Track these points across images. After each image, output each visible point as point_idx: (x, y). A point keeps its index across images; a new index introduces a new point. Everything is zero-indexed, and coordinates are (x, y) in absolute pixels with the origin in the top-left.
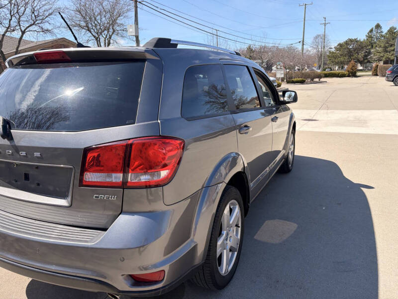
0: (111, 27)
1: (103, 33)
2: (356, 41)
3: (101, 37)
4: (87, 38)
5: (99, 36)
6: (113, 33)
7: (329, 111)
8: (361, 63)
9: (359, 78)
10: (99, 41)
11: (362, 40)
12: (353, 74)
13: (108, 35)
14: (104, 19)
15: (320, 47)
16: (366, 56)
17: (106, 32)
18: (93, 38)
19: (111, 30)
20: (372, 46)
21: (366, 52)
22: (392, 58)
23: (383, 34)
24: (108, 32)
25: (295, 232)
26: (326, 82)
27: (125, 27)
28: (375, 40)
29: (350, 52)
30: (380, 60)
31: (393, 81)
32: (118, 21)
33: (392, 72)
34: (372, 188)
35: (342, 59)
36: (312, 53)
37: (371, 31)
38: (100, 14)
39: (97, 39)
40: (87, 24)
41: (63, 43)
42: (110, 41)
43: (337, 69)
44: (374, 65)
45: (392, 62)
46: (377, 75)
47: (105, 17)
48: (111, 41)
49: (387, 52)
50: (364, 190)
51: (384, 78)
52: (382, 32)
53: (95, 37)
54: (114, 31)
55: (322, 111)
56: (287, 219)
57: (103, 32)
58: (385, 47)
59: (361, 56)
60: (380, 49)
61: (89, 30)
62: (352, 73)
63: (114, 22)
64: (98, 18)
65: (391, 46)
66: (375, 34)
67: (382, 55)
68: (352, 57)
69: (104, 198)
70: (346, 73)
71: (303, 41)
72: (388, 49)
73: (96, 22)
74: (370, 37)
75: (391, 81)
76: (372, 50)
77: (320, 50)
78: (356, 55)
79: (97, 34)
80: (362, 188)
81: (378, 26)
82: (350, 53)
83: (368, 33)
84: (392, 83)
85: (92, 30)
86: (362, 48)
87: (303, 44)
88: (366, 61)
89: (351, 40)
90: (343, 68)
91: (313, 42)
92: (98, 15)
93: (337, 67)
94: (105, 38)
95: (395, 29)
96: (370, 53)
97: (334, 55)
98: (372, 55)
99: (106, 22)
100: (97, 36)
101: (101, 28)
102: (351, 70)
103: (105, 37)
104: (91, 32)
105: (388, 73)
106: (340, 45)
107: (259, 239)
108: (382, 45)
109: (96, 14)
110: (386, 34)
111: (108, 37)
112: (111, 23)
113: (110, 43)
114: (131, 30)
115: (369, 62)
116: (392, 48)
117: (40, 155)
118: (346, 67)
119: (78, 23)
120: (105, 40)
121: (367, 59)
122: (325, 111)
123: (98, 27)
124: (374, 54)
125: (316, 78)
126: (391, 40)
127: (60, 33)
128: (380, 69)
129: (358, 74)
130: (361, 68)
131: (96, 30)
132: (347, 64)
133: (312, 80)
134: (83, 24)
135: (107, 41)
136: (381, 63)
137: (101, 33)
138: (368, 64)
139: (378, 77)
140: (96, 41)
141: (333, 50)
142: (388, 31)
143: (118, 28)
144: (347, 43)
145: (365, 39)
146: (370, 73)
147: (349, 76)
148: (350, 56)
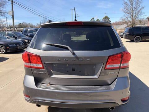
37: (91, 20)
52: (94, 20)
95: (99, 20)
114: (10, 13)
117: (90, 59)
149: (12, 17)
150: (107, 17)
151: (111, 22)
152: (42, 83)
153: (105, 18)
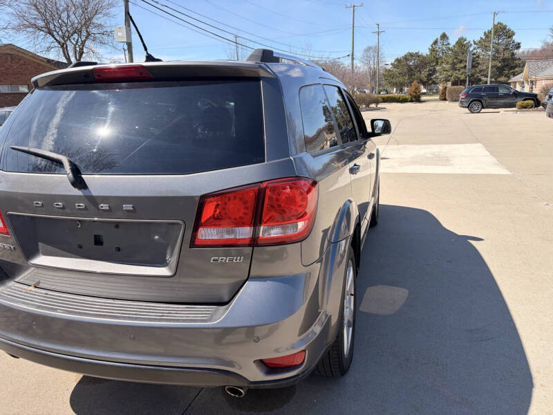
0: (84, 29)
1: (72, 38)
2: (417, 55)
3: (68, 43)
4: (48, 45)
5: (65, 41)
6: (87, 38)
7: (400, 146)
8: (424, 84)
9: (424, 104)
10: (67, 47)
11: (424, 55)
12: (416, 99)
13: (80, 40)
14: (73, 17)
15: (371, 62)
16: (430, 75)
17: (76, 36)
18: (56, 44)
19: (84, 33)
20: (437, 62)
21: (431, 70)
22: (462, 77)
23: (451, 46)
24: (80, 36)
25: (407, 298)
26: (385, 108)
27: (105, 30)
28: (441, 55)
29: (410, 69)
30: (447, 80)
31: (468, 107)
32: (94, 21)
33: (467, 95)
34: (482, 240)
35: (401, 79)
36: (361, 70)
37: (436, 42)
38: (67, 9)
39: (62, 46)
40: (47, 23)
41: (9, 52)
42: (82, 49)
43: (394, 91)
44: (441, 87)
45: (463, 82)
46: (445, 100)
47: (75, 14)
48: (85, 50)
49: (456, 70)
50: (473, 242)
51: (457, 104)
52: (449, 44)
53: (59, 43)
54: (89, 34)
55: (391, 147)
56: (392, 284)
57: (72, 35)
58: (454, 64)
59: (424, 75)
60: (447, 67)
61: (50, 33)
62: (415, 97)
63: (88, 22)
64: (64, 15)
65: (461, 62)
66: (441, 47)
67: (449, 73)
68: (413, 77)
69: (225, 261)
70: (408, 96)
71: (353, 55)
72: (458, 66)
73: (60, 21)
74: (433, 50)
75: (465, 107)
76: (438, 68)
77: (372, 66)
78: (417, 75)
79: (63, 38)
80: (470, 241)
81: (444, 36)
82: (411, 72)
83: (432, 46)
84: (467, 110)
85: (55, 33)
86: (426, 64)
87: (353, 59)
88: (430, 82)
89: (411, 55)
90: (401, 90)
91: (364, 56)
92: (63, 11)
93: (395, 89)
94: (75, 45)
95: (465, 40)
96: (434, 71)
97: (390, 73)
98: (437, 74)
99: (76, 22)
100: (63, 42)
101: (69, 29)
102: (414, 94)
103: (74, 43)
104: (53, 36)
105: (462, 96)
106: (398, 60)
107: (366, 311)
108: (450, 61)
109: (61, 8)
110: (454, 46)
111: (79, 44)
112: (83, 23)
113: (83, 52)
114: (120, 34)
115: (434, 83)
116: (462, 65)
117: (133, 207)
118: (406, 89)
119: (33, 21)
120: (75, 48)
121: (431, 79)
122: (396, 146)
123: (64, 29)
124: (441, 73)
125: (372, 103)
126: (461, 54)
127: (7, 36)
128: (449, 92)
129: (423, 98)
130: (424, 91)
131: (60, 33)
132: (408, 86)
133: (368, 105)
134: (41, 23)
135: (78, 49)
136: (449, 84)
137: (69, 38)
138: (433, 85)
139: (447, 102)
140: (61, 49)
141: (389, 67)
142: (457, 43)
143: (94, 31)
144: (406, 58)
145: (428, 54)
146: (437, 97)
147: (412, 101)
148: (411, 76)
149: (126, 47)
150: (505, 28)
151: (518, 46)
152: (17, 280)
153: (496, 32)
